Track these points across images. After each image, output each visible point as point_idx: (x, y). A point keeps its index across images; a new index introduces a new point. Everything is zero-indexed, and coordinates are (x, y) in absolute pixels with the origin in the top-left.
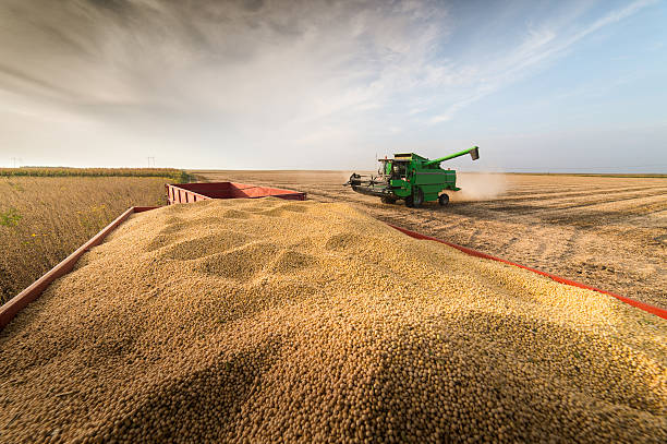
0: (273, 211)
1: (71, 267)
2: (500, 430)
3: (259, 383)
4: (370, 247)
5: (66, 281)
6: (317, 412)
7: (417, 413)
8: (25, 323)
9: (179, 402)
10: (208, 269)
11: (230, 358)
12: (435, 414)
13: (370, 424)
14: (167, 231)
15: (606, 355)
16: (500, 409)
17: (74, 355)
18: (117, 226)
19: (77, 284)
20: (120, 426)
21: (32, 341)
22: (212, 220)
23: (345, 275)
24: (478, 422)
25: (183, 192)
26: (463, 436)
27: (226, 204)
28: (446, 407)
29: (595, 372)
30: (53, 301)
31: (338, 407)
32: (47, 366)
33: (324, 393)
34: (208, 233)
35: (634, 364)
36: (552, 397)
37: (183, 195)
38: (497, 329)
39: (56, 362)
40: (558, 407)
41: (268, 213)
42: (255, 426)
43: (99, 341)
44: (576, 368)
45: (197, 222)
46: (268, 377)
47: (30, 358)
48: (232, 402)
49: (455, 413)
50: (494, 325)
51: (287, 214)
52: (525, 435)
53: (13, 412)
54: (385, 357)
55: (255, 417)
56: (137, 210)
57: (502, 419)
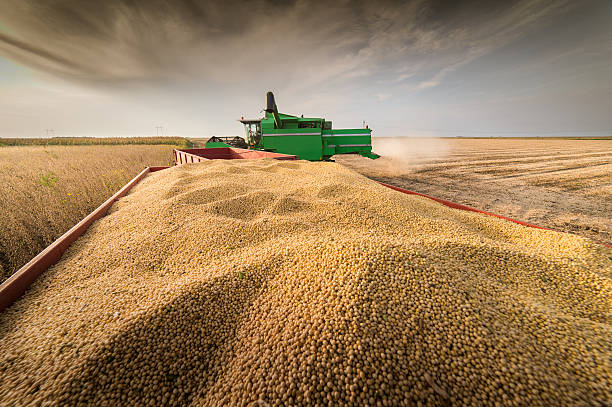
0: (269, 168)
1: (105, 212)
2: (467, 319)
3: (266, 287)
4: (358, 196)
5: (103, 222)
6: (315, 302)
7: (396, 305)
8: (77, 251)
9: (205, 297)
10: (217, 211)
11: (242, 270)
12: (412, 306)
13: (358, 308)
14: (180, 183)
15: (572, 281)
16: (468, 305)
17: (120, 270)
18: (137, 182)
19: (113, 224)
20: (163, 309)
21: (85, 262)
22: (218, 175)
23: (335, 217)
24: (448, 313)
25: (189, 156)
26: (435, 322)
27: (228, 163)
28: (421, 301)
29: (559, 293)
30: (96, 236)
31: (331, 297)
32: (100, 278)
33: (320, 290)
34: (215, 184)
35: (598, 287)
36: (516, 304)
37: (189, 159)
38: (471, 257)
39: (106, 276)
40: (520, 312)
41: (265, 170)
42: (265, 314)
43: (136, 261)
44: (543, 289)
45: (205, 177)
46: (273, 283)
47: (86, 272)
48: (245, 299)
49: (429, 306)
50: (469, 253)
51: (282, 171)
52: (488, 325)
53: (82, 304)
54: (371, 265)
55: (264, 308)
56: (152, 170)
57: (470, 312)
